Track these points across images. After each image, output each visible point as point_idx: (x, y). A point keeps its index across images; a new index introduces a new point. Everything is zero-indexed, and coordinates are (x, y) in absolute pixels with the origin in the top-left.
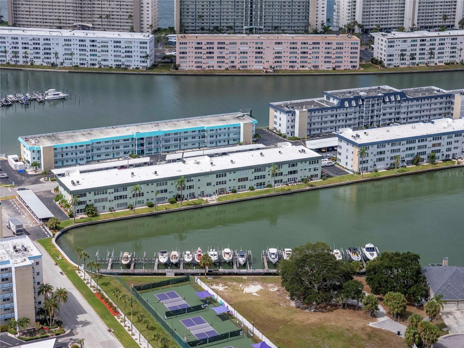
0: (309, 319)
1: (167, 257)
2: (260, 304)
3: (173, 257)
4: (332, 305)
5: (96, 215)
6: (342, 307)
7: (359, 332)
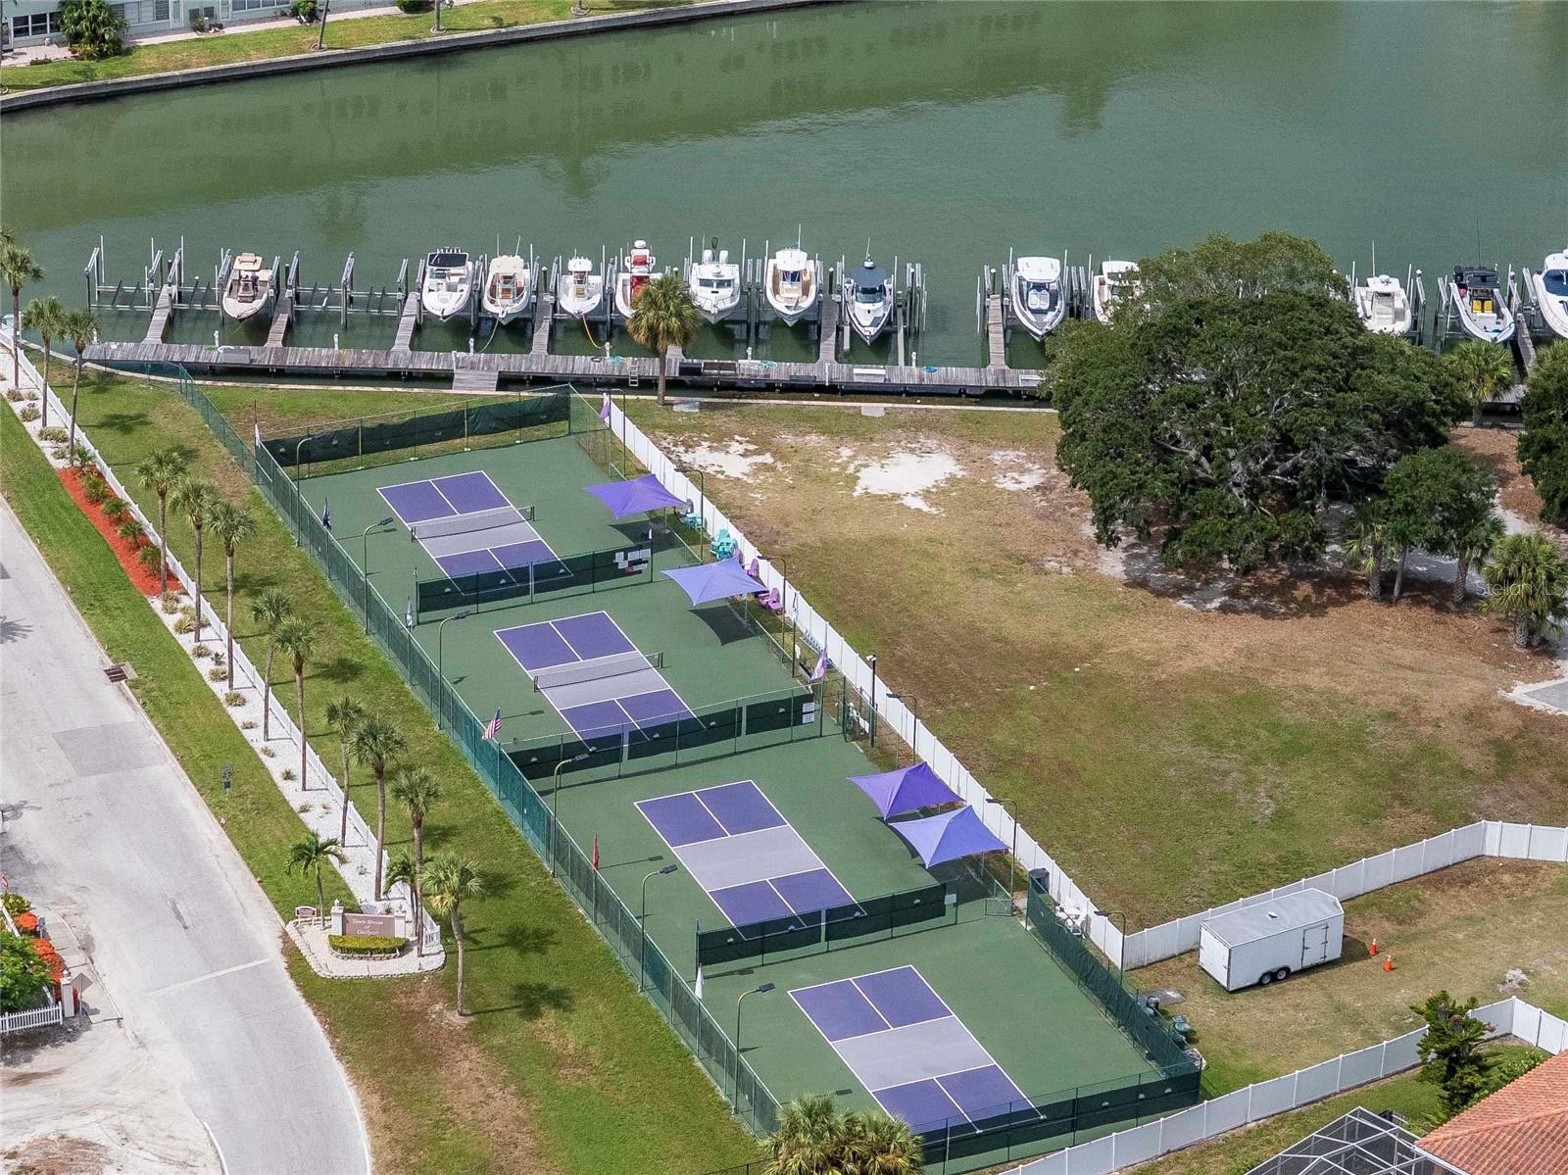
0: (1187, 648)
1: (466, 288)
2: (933, 557)
3: (500, 288)
4: (1322, 581)
5: (118, 50)
6: (1375, 589)
7: (1451, 734)
